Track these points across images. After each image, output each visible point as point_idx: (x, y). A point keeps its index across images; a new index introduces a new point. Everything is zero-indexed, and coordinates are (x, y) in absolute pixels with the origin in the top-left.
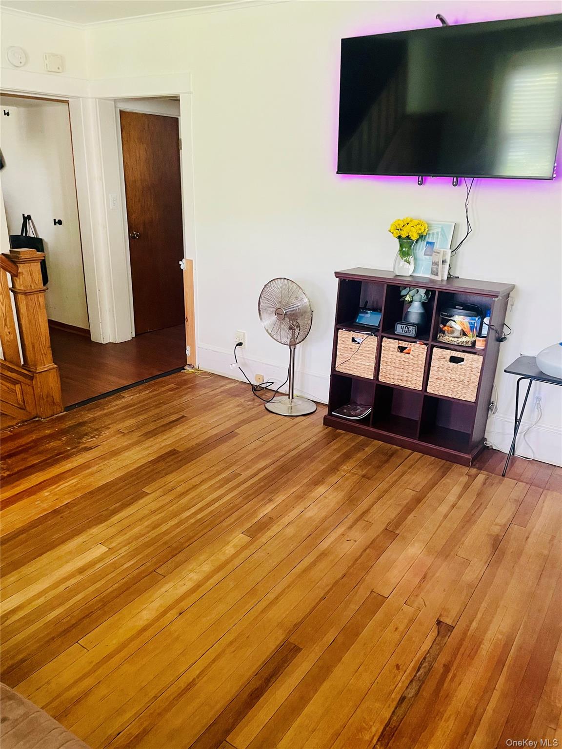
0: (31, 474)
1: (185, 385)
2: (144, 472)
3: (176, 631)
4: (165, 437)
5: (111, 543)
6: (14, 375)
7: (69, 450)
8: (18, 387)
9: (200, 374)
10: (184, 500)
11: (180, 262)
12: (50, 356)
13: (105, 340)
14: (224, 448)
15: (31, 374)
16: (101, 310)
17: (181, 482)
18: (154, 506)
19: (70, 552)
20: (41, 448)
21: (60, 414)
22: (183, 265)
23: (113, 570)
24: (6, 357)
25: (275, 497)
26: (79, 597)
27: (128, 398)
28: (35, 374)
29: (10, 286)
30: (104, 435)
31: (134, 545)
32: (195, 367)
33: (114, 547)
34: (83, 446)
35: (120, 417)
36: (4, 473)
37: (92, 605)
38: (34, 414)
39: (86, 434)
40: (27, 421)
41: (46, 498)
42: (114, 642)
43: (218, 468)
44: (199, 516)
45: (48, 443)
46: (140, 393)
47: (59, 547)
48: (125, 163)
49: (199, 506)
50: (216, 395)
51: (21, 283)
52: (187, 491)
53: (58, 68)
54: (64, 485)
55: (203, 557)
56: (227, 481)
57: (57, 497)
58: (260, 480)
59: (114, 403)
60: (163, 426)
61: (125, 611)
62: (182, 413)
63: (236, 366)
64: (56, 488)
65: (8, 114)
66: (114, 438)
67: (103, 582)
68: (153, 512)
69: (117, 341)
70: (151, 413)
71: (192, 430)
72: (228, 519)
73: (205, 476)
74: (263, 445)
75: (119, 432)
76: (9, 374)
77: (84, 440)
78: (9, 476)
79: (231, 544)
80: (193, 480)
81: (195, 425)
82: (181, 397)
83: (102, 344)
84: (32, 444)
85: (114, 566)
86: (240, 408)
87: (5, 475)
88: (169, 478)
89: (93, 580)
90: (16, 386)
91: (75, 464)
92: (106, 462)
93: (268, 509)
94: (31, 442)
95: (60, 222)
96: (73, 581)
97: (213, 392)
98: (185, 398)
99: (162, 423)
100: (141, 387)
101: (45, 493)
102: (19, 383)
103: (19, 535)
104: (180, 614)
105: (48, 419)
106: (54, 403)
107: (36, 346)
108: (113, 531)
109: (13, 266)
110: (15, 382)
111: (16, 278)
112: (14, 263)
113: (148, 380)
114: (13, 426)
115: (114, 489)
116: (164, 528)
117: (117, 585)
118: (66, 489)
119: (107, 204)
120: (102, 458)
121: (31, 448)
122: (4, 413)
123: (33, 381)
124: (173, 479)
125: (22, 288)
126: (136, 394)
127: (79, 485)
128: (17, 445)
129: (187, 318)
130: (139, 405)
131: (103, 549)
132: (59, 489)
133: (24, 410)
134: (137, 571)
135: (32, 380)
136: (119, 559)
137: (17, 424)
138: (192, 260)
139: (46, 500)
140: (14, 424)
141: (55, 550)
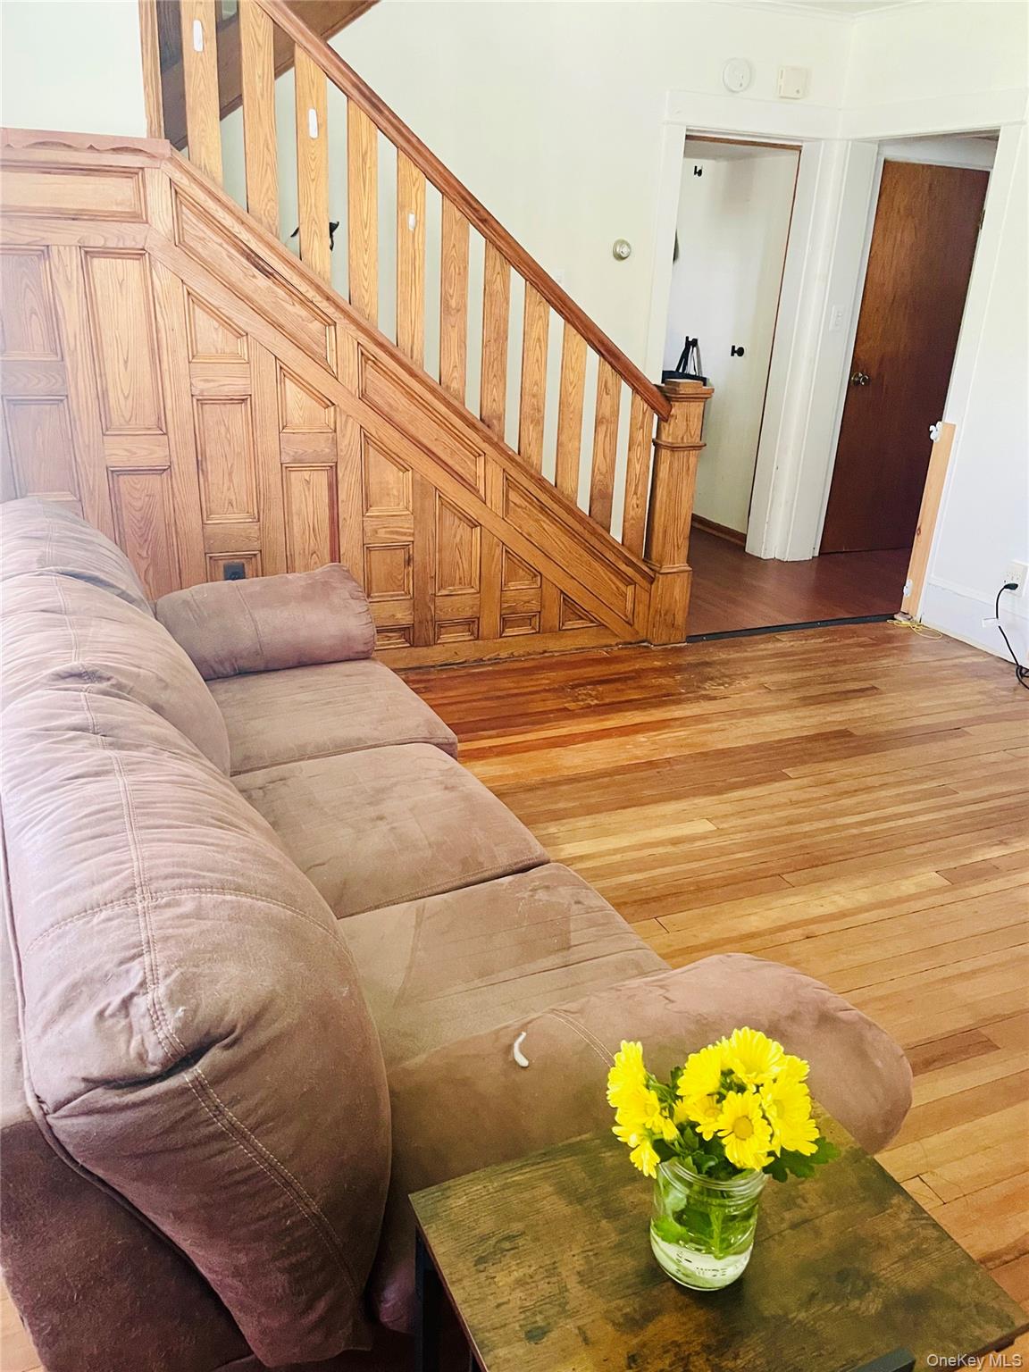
0: (628, 710)
1: (889, 643)
2: (790, 748)
3: (796, 955)
4: (834, 710)
5: (722, 822)
6: (629, 571)
7: (681, 694)
8: (630, 591)
9: (920, 632)
10: (847, 802)
11: (932, 428)
12: (684, 551)
13: (766, 554)
14: (935, 749)
15: (651, 573)
16: (772, 501)
17: (847, 776)
18: (795, 795)
19: (664, 816)
20: (646, 682)
21: (678, 645)
22: (936, 432)
23: (718, 854)
24: (625, 541)
25: (1013, 841)
26: (667, 870)
27: (785, 642)
28: (657, 575)
29: (654, 436)
30: (738, 686)
31: (755, 835)
32: (915, 618)
33: (726, 829)
34: (704, 692)
35: (767, 666)
36: (592, 700)
37: (683, 884)
38: (642, 635)
39: (712, 679)
40: (631, 643)
41: (641, 745)
42: (706, 935)
43: (917, 774)
44: (867, 829)
45: (655, 678)
46: (806, 640)
47: (650, 806)
48: (873, 252)
49: (872, 815)
50: (942, 668)
51: (671, 432)
52: (856, 791)
53: (798, 91)
54: (668, 735)
55: (862, 882)
56: (931, 794)
57: (657, 747)
58: (992, 810)
59: (762, 646)
60: (835, 693)
61: (726, 906)
62: (872, 683)
63: (996, 623)
64: (655, 736)
65: (700, 173)
66: (752, 693)
67: (702, 864)
68: (792, 803)
69: (788, 558)
70: (818, 672)
71: (883, 710)
72: (915, 847)
73: (891, 779)
74: (1012, 761)
75: (762, 686)
76: (623, 567)
77: (707, 685)
78: (597, 705)
79: (914, 880)
80: (869, 779)
81: (893, 704)
82: (876, 659)
83: (760, 558)
84: (634, 674)
85: (722, 852)
86: (984, 697)
87: (592, 703)
88: (831, 765)
89: (689, 857)
90: (630, 587)
91: (688, 713)
92: (734, 721)
93: (995, 853)
94: (632, 671)
95: (741, 352)
96: (661, 850)
97: (937, 663)
98: (883, 662)
99: (835, 690)
100: (810, 632)
101: (641, 738)
102: (631, 584)
103: (599, 778)
104: (808, 938)
105: (660, 648)
106: (673, 625)
107: (670, 531)
108: (729, 808)
109: (665, 403)
110: (629, 582)
111: (665, 424)
112: (668, 399)
113: (825, 623)
114: (611, 646)
115: (737, 758)
116: (806, 827)
117: (720, 873)
118: (669, 740)
119: (825, 322)
120: (729, 714)
121: (630, 678)
122: (605, 623)
123: (653, 586)
124: (834, 769)
125: (670, 440)
126: (801, 640)
127: (689, 741)
128: (613, 672)
129: (919, 529)
130: (801, 657)
131: (710, 827)
132: (660, 737)
133: (631, 626)
134: (754, 867)
135: (652, 583)
136: (730, 845)
137: (617, 645)
138: (955, 426)
139: (641, 746)
140: (614, 643)
141: (645, 807)
